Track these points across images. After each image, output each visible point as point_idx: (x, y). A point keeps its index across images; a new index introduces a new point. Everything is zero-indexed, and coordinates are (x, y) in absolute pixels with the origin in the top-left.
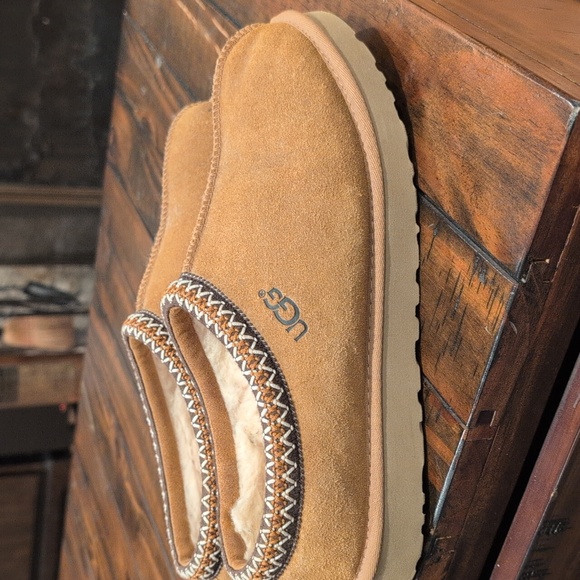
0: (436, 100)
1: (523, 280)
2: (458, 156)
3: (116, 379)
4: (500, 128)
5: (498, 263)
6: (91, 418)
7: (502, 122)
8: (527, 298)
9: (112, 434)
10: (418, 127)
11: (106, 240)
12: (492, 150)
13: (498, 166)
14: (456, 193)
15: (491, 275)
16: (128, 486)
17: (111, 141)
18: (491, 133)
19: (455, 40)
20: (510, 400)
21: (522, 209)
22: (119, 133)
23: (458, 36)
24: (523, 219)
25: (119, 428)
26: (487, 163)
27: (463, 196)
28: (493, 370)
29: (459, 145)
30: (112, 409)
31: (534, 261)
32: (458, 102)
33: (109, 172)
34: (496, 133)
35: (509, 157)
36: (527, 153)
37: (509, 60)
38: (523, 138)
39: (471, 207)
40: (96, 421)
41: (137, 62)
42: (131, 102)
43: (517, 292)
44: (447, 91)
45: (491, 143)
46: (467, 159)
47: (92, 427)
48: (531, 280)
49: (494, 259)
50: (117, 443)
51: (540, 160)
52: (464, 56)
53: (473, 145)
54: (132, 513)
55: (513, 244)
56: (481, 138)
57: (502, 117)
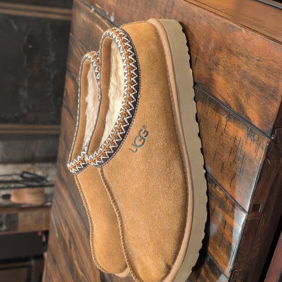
0: (225, 56)
2: (237, 81)
3: (68, 210)
4: (258, 65)
5: (260, 130)
6: (56, 231)
7: (259, 63)
8: (275, 146)
9: (67, 237)
10: (217, 70)
11: (63, 143)
12: (254, 76)
13: (257, 83)
14: (237, 100)
15: (256, 137)
16: (76, 262)
17: (65, 95)
18: (253, 69)
19: (234, 27)
20: (268, 199)
21: (270, 103)
22: (69, 91)
23: (235, 25)
24: (271, 108)
25: (71, 233)
26: (252, 83)
27: (241, 100)
28: (259, 184)
29: (237, 76)
30: (67, 225)
31: (277, 128)
32: (236, 56)
33: (64, 110)
34: (256, 68)
35: (263, 79)
36: (271, 76)
37: (261, 34)
38: (269, 69)
39: (245, 105)
40: (59, 231)
41: (77, 56)
42: (74, 75)
43: (270, 144)
44: (230, 51)
45: (254, 73)
46: (242, 82)
47: (57, 235)
48: (276, 138)
49: (257, 128)
50: (70, 241)
51: (279, 79)
52: (238, 34)
53: (244, 75)
54: (78, 276)
55: (267, 120)
56: (248, 71)
57: (258, 60)
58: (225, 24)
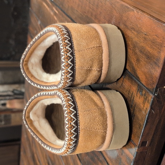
1: (156, 94)
4: (145, 38)
5: (147, 88)
7: (146, 36)
8: (158, 101)
12: (143, 47)
13: (145, 52)
15: (144, 92)
18: (142, 41)
19: (128, 8)
20: (153, 137)
21: (154, 68)
23: (129, 6)
24: (155, 72)
26: (141, 51)
27: (133, 64)
31: (159, 87)
32: (130, 30)
34: (144, 40)
35: (149, 49)
36: (155, 47)
37: (147, 14)
38: (153, 42)
39: (136, 68)
43: (154, 99)
45: (142, 44)
48: (158, 95)
49: (145, 86)
51: (160, 50)
52: (131, 13)
55: (151, 81)
56: (139, 42)
57: (146, 35)
58: (122, 5)
